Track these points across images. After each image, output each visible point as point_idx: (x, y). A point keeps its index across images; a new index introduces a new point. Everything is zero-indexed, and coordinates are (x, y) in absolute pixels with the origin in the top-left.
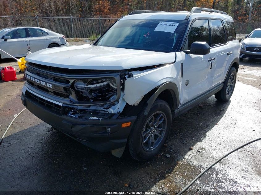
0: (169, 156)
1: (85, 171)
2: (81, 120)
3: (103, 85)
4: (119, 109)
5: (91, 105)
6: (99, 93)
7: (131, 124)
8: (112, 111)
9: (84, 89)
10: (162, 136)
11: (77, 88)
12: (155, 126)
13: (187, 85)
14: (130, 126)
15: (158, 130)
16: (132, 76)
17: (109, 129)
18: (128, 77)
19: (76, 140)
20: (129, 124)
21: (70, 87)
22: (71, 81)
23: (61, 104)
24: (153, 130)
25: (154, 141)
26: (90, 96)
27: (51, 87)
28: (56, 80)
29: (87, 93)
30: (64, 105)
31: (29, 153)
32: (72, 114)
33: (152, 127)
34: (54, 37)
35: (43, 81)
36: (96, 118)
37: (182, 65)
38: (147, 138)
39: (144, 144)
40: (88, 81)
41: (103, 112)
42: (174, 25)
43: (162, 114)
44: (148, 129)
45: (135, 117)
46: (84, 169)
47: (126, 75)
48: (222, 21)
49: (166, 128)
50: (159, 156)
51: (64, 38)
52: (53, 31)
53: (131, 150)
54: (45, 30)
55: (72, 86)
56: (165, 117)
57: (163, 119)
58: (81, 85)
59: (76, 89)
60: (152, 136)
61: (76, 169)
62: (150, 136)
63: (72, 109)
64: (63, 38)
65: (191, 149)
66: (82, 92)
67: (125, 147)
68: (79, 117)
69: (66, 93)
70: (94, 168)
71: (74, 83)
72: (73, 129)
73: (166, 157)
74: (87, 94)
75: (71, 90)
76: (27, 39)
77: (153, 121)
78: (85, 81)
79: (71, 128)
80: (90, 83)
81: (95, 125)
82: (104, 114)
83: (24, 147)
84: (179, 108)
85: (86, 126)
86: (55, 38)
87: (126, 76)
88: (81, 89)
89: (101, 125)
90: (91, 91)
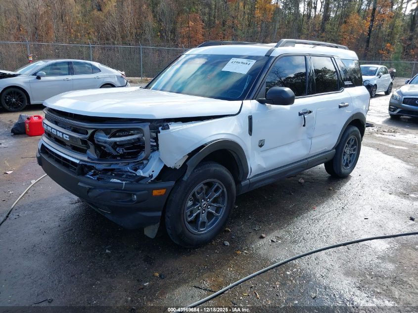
0: (227, 243)
1: (107, 254)
2: (100, 183)
3: (134, 139)
4: (153, 171)
5: (112, 164)
6: (127, 149)
7: (166, 191)
8: (140, 173)
9: (105, 142)
10: (221, 215)
11: (98, 141)
12: (208, 200)
13: (261, 146)
14: (165, 194)
15: (213, 206)
16: (168, 128)
17: (135, 197)
18: (162, 129)
19: (97, 210)
20: (163, 191)
21: (88, 140)
22: (90, 132)
23: (77, 162)
24: (204, 204)
25: (206, 220)
26: (114, 153)
27: (68, 139)
28: (75, 130)
29: (110, 147)
30: (81, 163)
31: (40, 228)
32: (92, 175)
33: (203, 200)
34: (110, 75)
35: (60, 132)
36: (119, 181)
37: (250, 118)
38: (194, 215)
39: (188, 222)
40: (112, 133)
41: (129, 174)
42: (249, 63)
43: (219, 183)
44: (197, 203)
45: (172, 183)
46: (107, 251)
47: (160, 126)
48: (333, 59)
49: (225, 204)
50: (214, 243)
51: (124, 77)
52: (109, 66)
53: (168, 228)
54: (97, 64)
55: (91, 138)
56: (223, 188)
57: (220, 191)
58: (102, 138)
59: (96, 142)
60: (203, 213)
61: (96, 251)
62: (199, 213)
63: (91, 168)
64: (122, 77)
65: (262, 237)
66: (105, 147)
67: (159, 223)
68: (98, 179)
69: (83, 147)
70: (121, 251)
71: (93, 134)
72: (90, 194)
73: (224, 244)
74: (109, 149)
75: (90, 143)
76: (70, 77)
77: (204, 191)
78: (107, 132)
79: (88, 192)
80: (114, 136)
81: (117, 189)
82: (130, 176)
83: (35, 221)
84: (249, 179)
85: (106, 190)
86: (110, 77)
87: (160, 128)
88: (102, 142)
89: (124, 190)
90: (115, 145)
